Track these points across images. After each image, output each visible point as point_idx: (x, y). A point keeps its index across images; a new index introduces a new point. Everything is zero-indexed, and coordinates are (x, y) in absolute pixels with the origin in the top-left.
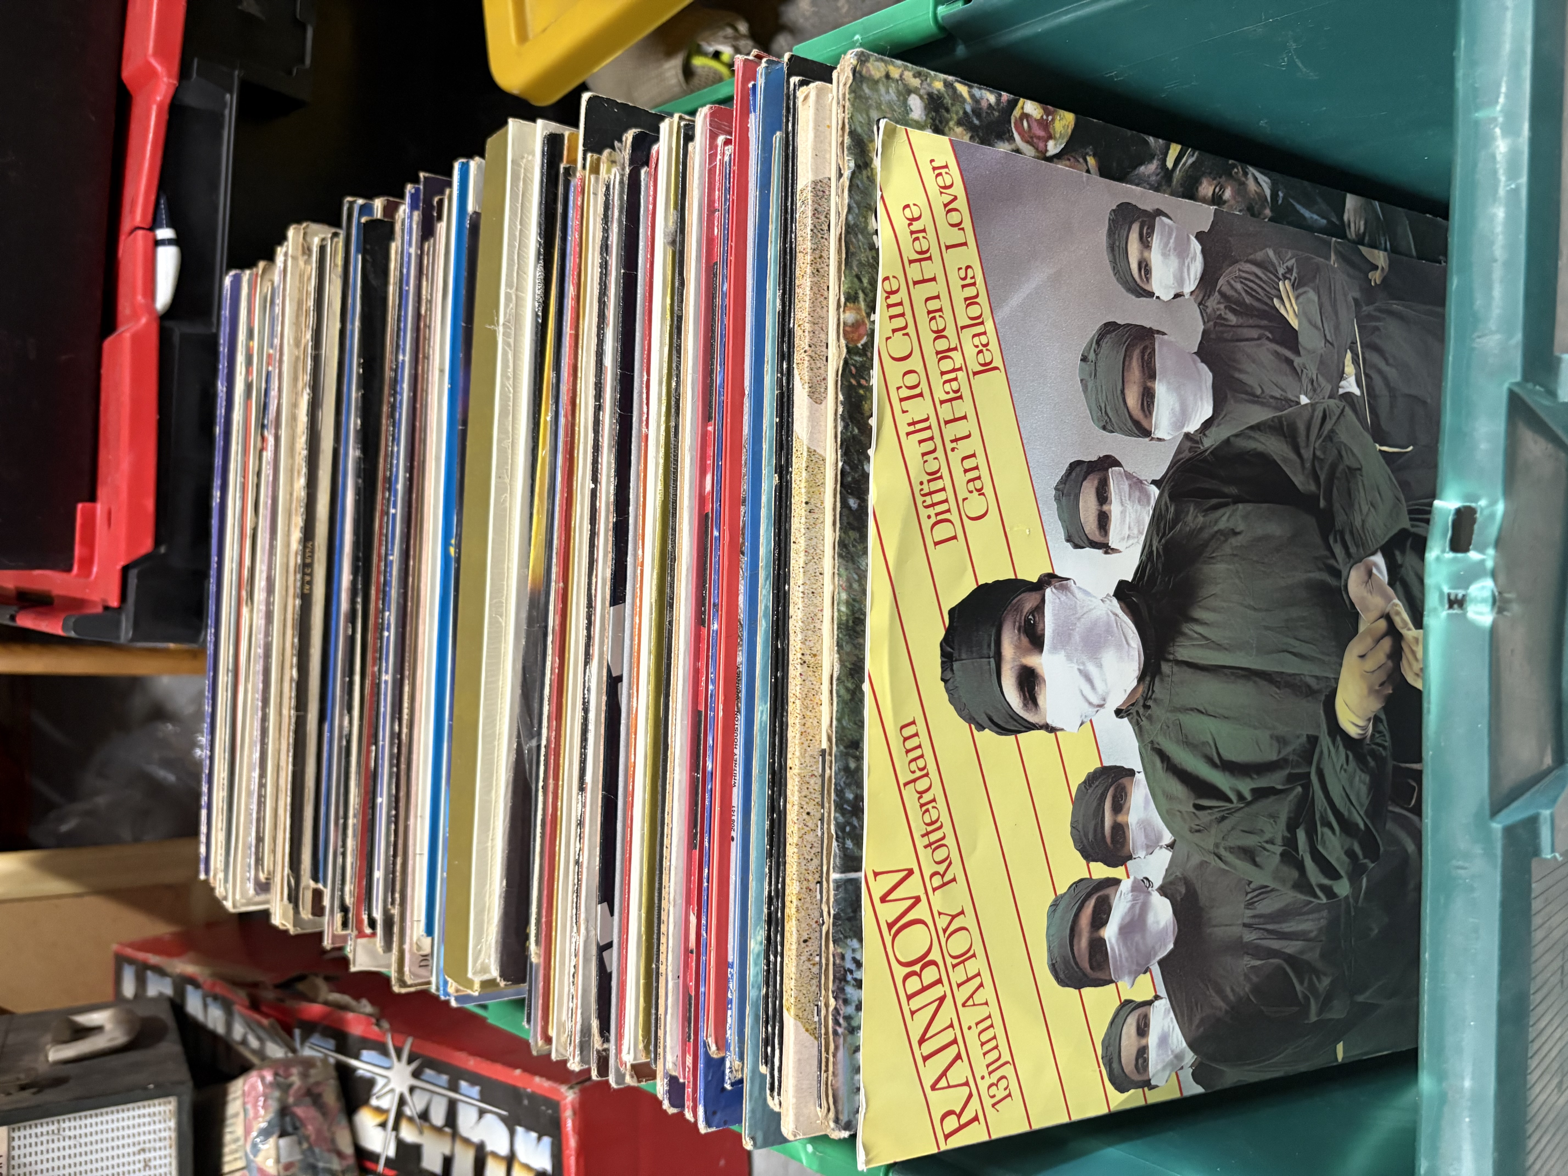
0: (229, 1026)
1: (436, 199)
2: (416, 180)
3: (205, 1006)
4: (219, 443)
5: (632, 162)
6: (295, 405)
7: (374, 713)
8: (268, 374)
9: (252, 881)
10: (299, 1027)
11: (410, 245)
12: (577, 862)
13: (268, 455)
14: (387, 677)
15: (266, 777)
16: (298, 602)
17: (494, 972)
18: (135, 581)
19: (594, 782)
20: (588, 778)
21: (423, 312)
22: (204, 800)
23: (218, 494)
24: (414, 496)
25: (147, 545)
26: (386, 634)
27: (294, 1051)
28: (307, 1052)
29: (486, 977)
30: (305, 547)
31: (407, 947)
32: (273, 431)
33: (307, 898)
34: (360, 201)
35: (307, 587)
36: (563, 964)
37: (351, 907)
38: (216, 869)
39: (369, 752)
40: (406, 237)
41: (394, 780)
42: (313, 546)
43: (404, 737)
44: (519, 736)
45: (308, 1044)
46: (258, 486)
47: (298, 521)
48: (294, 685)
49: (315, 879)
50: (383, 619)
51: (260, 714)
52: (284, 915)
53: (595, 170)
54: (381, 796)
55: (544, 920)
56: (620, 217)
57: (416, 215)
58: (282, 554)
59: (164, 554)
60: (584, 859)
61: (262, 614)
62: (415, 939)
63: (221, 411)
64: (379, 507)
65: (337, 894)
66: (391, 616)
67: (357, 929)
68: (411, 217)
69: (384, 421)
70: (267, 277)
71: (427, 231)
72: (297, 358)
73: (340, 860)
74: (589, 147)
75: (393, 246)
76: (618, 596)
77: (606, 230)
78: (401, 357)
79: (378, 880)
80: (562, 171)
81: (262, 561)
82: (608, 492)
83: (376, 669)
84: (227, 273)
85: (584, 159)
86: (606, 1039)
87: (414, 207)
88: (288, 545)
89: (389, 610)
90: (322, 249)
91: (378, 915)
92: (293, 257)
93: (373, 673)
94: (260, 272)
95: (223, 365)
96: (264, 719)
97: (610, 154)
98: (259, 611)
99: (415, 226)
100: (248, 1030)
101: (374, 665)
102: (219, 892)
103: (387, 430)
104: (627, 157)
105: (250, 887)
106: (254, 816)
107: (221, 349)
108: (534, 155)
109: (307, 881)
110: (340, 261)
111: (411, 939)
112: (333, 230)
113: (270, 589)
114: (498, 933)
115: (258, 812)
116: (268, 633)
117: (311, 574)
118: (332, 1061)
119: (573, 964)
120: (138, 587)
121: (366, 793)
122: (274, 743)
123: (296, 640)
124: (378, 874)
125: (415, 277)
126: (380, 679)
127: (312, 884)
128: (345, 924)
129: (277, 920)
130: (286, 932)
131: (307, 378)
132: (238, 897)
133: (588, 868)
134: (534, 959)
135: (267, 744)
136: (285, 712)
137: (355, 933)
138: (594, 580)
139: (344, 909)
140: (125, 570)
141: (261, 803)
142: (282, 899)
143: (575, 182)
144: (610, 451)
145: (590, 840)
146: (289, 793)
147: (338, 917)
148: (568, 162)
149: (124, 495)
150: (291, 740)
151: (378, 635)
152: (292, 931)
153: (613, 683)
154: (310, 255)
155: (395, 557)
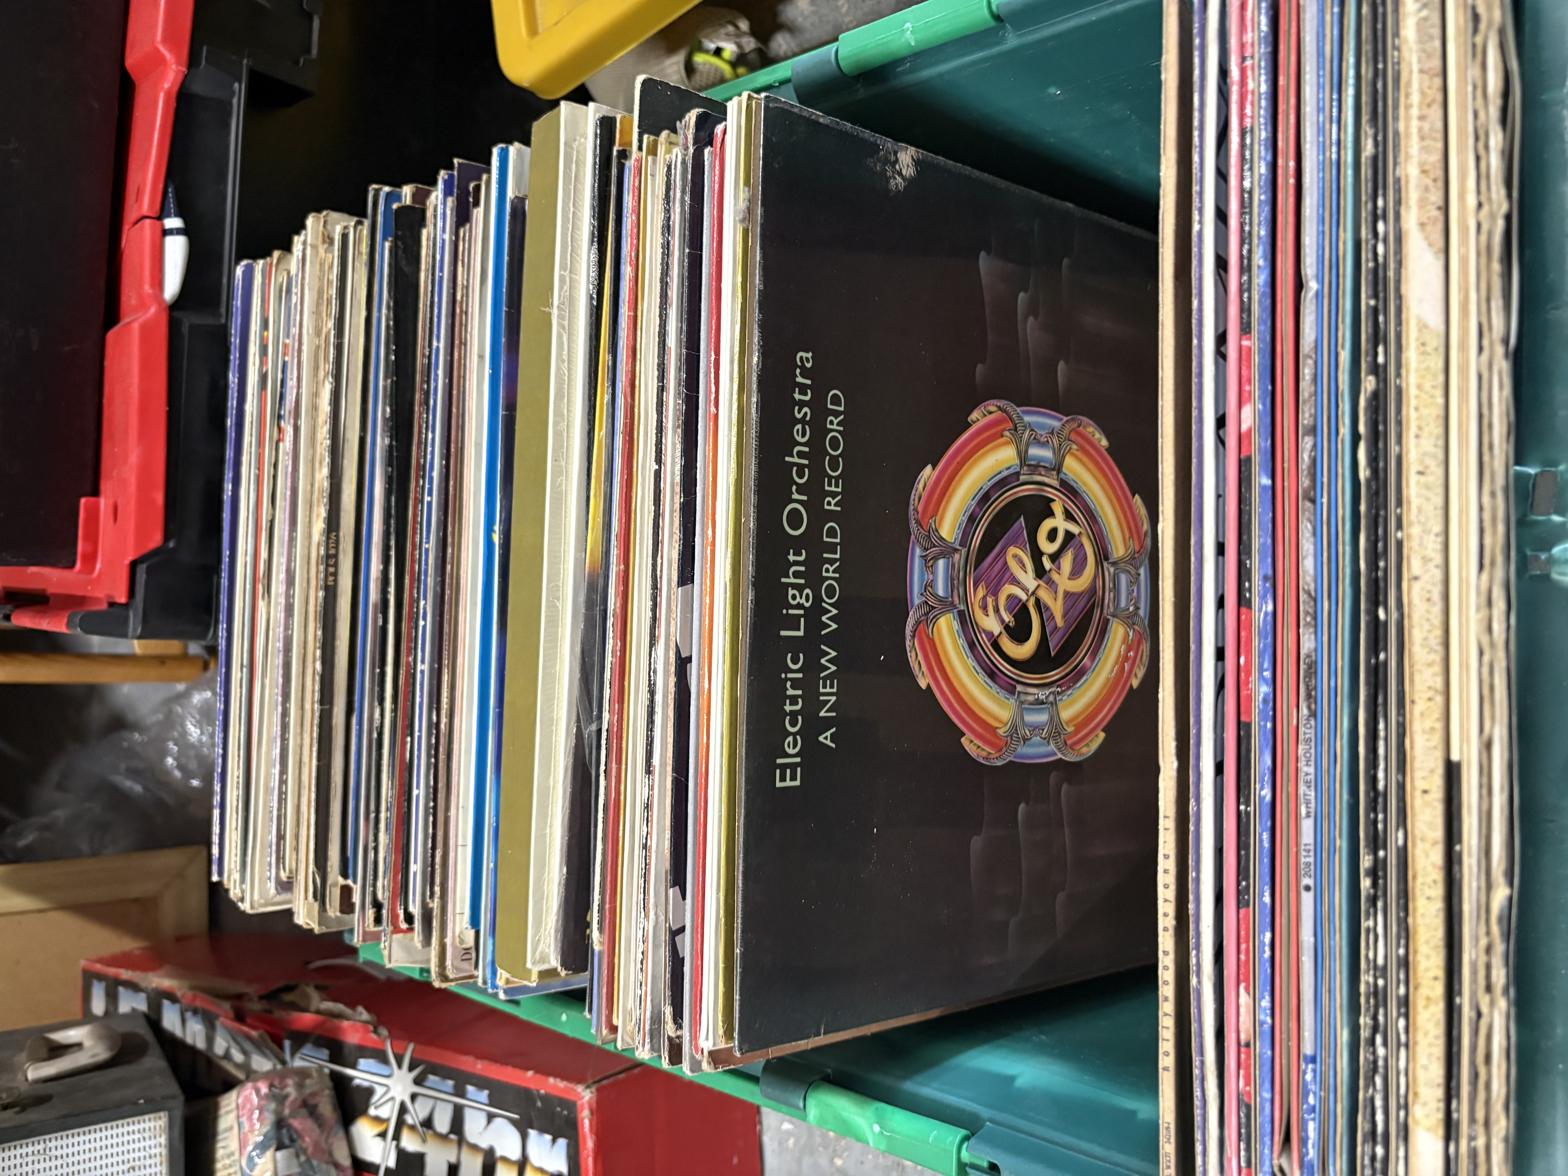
0: (210, 1040)
1: (472, 186)
2: (450, 167)
3: (184, 1021)
4: (231, 434)
5: (696, 141)
6: (316, 395)
7: (409, 704)
8: (285, 364)
9: (273, 880)
10: (288, 1038)
11: (444, 231)
12: (645, 847)
13: (287, 445)
14: (423, 667)
15: (287, 773)
16: (321, 594)
17: (554, 962)
18: (144, 576)
19: (663, 764)
20: (656, 761)
21: (459, 297)
22: (217, 799)
23: (230, 487)
24: (451, 483)
25: (156, 540)
26: (421, 623)
27: (283, 1062)
28: (298, 1063)
29: (545, 967)
30: (328, 538)
31: (448, 941)
32: (292, 421)
33: (334, 896)
34: (387, 189)
35: (331, 578)
36: (628, 950)
37: (386, 904)
38: (230, 870)
39: (404, 743)
40: (440, 224)
41: (432, 771)
42: (337, 536)
43: (442, 726)
44: (578, 720)
45: (298, 1055)
46: (275, 477)
47: (322, 512)
48: (317, 678)
49: (345, 875)
50: (418, 608)
51: (280, 709)
52: (309, 914)
53: (653, 151)
54: (418, 788)
55: (607, 906)
56: (682, 198)
57: (450, 201)
58: (302, 545)
59: (173, 548)
60: (653, 843)
61: (282, 607)
62: (457, 933)
63: (232, 403)
64: (412, 495)
65: (369, 890)
66: (427, 605)
67: (392, 925)
68: (444, 203)
69: (416, 409)
70: (282, 266)
71: (463, 217)
72: (318, 347)
73: (371, 855)
74: (643, 129)
75: (424, 232)
76: (686, 576)
77: (667, 211)
78: (435, 344)
79: (415, 874)
80: (615, 153)
81: (280, 554)
82: (673, 473)
83: (411, 659)
84: (237, 262)
85: (640, 141)
86: (678, 1025)
87: (448, 192)
88: (310, 536)
89: (425, 598)
90: (345, 237)
91: (415, 909)
92: (312, 246)
93: (408, 663)
94: (275, 261)
95: (234, 357)
96: (285, 714)
97: (669, 135)
98: (277, 603)
99: (448, 212)
100: (232, 1043)
101: (408, 655)
102: (234, 893)
103: (420, 418)
104: (690, 137)
105: (272, 887)
106: (275, 813)
107: (233, 340)
108: (586, 138)
109: (335, 878)
110: (364, 248)
111: (454, 932)
112: (356, 219)
113: (290, 581)
114: (557, 921)
115: (279, 809)
116: (288, 627)
117: (336, 565)
118: (327, 1071)
119: (641, 950)
120: (147, 582)
121: (401, 785)
122: (295, 739)
123: (319, 633)
124: (416, 868)
125: (450, 263)
126: (415, 669)
127: (341, 881)
128: (378, 920)
129: (301, 919)
130: (311, 930)
131: (330, 367)
132: (256, 897)
133: (657, 852)
134: (597, 947)
135: (288, 739)
136: (308, 706)
137: (391, 928)
138: (659, 561)
139: (378, 906)
140: (134, 565)
141: (282, 800)
142: (306, 898)
143: (630, 164)
144: (674, 432)
145: (658, 823)
146: (313, 789)
147: (370, 913)
148: (620, 145)
149: (132, 489)
150: (315, 735)
151: (413, 624)
152: (317, 930)
153: (683, 664)
154: (331, 242)
155: (431, 545)
